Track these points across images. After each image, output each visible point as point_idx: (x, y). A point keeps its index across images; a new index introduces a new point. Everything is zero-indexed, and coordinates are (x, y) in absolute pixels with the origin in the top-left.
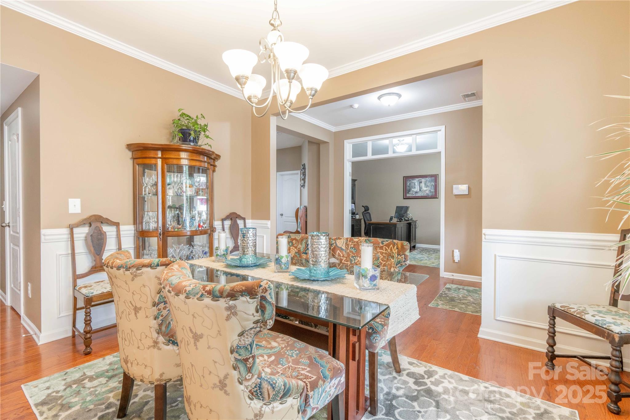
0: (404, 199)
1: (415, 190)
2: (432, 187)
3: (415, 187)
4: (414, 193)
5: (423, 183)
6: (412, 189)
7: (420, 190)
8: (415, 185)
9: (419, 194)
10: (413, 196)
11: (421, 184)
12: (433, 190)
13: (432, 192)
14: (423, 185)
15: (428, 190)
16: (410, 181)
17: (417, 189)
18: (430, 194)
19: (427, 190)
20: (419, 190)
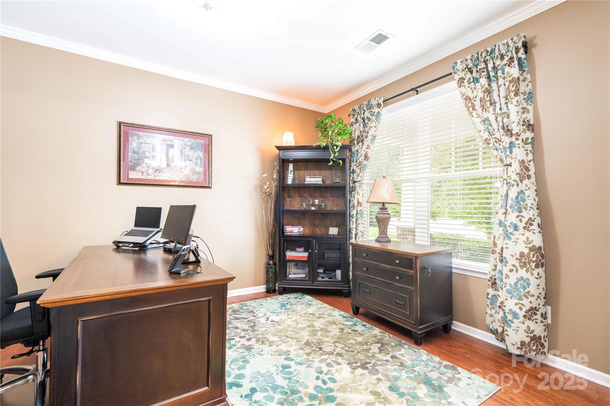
0: (119, 183)
1: (154, 163)
2: (199, 161)
3: (154, 157)
4: (151, 171)
5: (176, 147)
6: (146, 160)
7: (168, 165)
8: (153, 149)
9: (164, 175)
10: (149, 177)
11: (171, 150)
12: (200, 169)
13: (198, 173)
14: (175, 153)
15: (189, 168)
16: (139, 137)
17: (159, 161)
18: (194, 178)
19: (186, 167)
20: (164, 165)
